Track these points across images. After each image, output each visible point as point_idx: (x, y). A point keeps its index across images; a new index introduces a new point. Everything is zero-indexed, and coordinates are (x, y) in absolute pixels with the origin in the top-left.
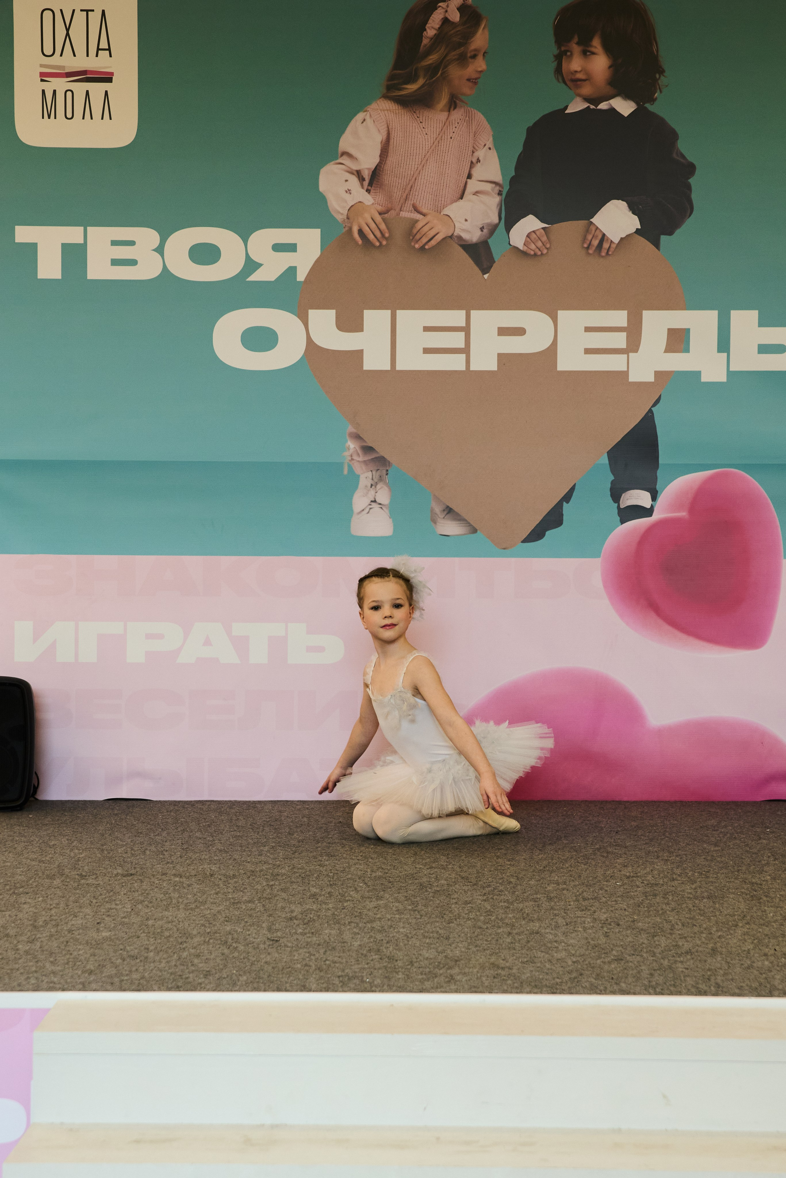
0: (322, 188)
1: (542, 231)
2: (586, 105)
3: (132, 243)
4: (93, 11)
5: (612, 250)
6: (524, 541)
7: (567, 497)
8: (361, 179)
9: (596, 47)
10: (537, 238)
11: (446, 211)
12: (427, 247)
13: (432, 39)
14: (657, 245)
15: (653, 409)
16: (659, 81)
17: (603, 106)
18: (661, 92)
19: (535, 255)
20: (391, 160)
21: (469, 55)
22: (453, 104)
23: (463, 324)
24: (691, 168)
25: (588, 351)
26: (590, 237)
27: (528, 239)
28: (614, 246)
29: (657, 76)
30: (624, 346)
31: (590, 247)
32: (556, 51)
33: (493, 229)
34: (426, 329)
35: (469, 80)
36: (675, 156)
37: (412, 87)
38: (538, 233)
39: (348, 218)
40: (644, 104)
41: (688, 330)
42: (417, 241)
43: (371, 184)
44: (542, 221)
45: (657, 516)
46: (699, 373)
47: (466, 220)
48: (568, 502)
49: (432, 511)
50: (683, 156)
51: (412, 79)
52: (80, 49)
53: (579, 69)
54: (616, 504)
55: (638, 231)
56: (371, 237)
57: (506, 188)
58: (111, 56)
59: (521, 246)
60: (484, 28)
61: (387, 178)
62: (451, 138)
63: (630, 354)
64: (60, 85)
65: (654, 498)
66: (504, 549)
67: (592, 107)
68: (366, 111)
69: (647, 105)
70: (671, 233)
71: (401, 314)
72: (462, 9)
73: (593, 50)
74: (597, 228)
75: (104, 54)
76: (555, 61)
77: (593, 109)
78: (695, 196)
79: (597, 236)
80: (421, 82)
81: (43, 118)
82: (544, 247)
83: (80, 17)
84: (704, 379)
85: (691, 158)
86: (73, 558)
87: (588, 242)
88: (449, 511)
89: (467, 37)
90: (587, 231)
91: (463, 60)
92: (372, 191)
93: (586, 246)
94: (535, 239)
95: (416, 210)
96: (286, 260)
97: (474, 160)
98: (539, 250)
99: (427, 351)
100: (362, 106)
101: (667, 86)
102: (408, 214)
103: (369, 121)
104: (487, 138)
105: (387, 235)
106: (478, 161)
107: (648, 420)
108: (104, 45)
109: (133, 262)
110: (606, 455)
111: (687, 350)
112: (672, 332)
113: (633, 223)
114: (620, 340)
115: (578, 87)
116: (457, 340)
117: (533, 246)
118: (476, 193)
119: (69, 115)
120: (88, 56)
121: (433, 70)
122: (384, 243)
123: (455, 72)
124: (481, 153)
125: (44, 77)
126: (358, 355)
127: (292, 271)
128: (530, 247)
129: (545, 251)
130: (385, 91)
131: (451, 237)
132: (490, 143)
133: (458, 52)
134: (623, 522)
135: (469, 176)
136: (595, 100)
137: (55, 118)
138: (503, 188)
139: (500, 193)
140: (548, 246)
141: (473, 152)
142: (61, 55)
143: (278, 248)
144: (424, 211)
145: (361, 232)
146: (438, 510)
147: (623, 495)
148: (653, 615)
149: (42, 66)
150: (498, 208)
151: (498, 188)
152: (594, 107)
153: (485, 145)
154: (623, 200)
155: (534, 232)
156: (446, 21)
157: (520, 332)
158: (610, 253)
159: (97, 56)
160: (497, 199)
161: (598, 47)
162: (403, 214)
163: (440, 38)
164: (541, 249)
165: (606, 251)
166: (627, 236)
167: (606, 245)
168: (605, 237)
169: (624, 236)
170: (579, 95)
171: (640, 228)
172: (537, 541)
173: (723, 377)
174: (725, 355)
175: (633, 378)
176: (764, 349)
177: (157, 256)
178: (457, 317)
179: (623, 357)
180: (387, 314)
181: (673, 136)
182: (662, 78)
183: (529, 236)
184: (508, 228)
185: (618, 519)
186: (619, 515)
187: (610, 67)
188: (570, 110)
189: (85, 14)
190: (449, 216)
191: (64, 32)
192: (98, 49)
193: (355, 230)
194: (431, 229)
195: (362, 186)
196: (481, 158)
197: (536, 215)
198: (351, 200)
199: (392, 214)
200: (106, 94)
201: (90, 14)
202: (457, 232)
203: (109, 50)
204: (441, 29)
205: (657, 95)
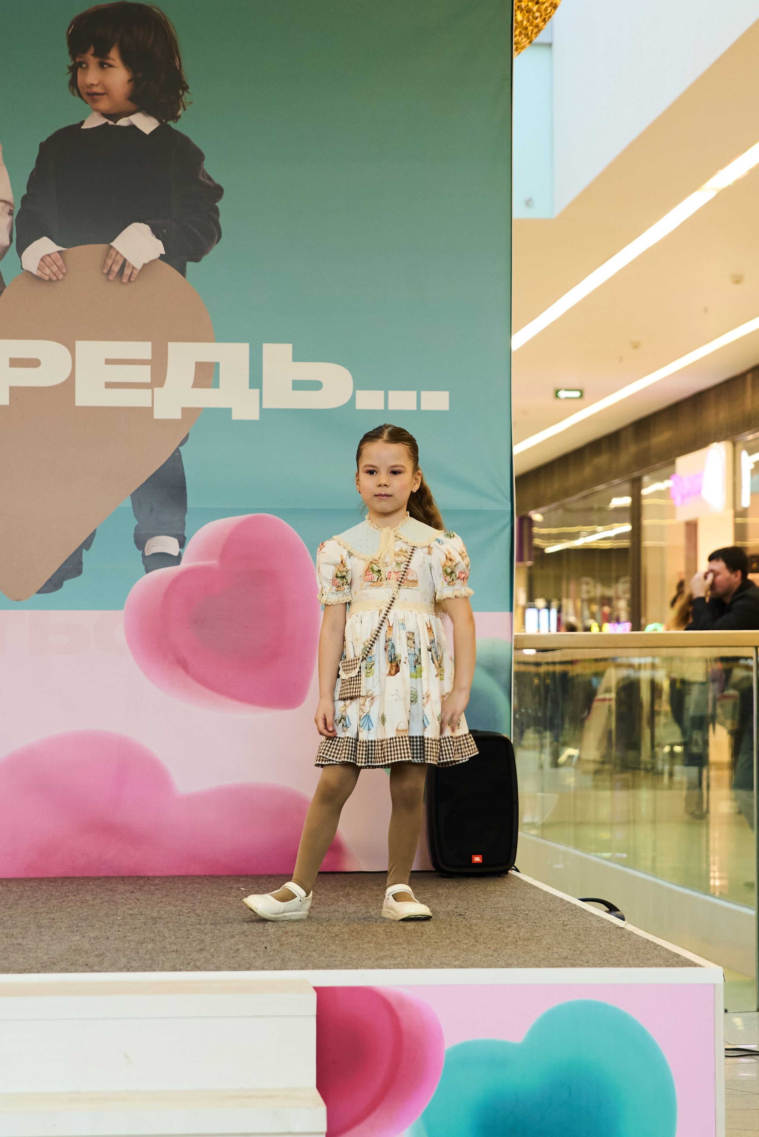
1: (58, 254)
2: (102, 121)
5: (134, 276)
6: (39, 592)
7: (87, 544)
9: (113, 60)
10: (53, 263)
14: (182, 272)
15: (180, 448)
16: (183, 98)
17: (123, 122)
18: (185, 109)
19: (50, 280)
24: (218, 191)
25: (109, 385)
26: (110, 262)
27: (42, 263)
28: (136, 272)
29: (180, 92)
30: (148, 380)
31: (111, 273)
32: (70, 63)
33: (4, 252)
36: (201, 177)
38: (53, 257)
40: (167, 121)
41: (217, 364)
44: (58, 244)
45: (185, 564)
46: (229, 410)
48: (87, 549)
50: (210, 178)
53: (95, 82)
54: (141, 552)
55: (162, 257)
57: (18, 207)
59: (34, 271)
63: (155, 389)
65: (182, 545)
66: (18, 600)
67: (111, 123)
69: (171, 123)
70: (197, 259)
73: (111, 62)
74: (118, 253)
76: (70, 72)
77: (112, 125)
79: (118, 261)
82: (60, 272)
84: (235, 417)
85: (217, 181)
87: (108, 268)
90: (107, 255)
93: (105, 271)
94: (49, 262)
98: (55, 275)
101: (191, 103)
107: (175, 460)
110: (129, 498)
112: (200, 366)
113: (155, 248)
114: (144, 374)
115: (95, 101)
117: (47, 271)
128: (45, 272)
129: (61, 277)
134: (147, 570)
138: (14, 207)
139: (11, 213)
140: (64, 271)
147: (148, 541)
148: (182, 672)
150: (9, 228)
151: (8, 208)
152: (114, 124)
154: (145, 223)
155: (48, 255)
157: (34, 363)
158: (132, 279)
160: (8, 219)
161: (116, 59)
164: (57, 274)
165: (128, 277)
166: (150, 262)
167: (127, 271)
168: (127, 265)
169: (147, 261)
170: (97, 110)
171: (164, 253)
172: (54, 591)
173: (254, 415)
174: (257, 391)
175: (158, 415)
176: (298, 385)
179: (147, 392)
181: (198, 156)
182: (186, 94)
183: (42, 260)
184: (20, 251)
185: (143, 567)
186: (143, 563)
187: (130, 81)
188: (86, 126)
197: (51, 237)
205: (181, 112)
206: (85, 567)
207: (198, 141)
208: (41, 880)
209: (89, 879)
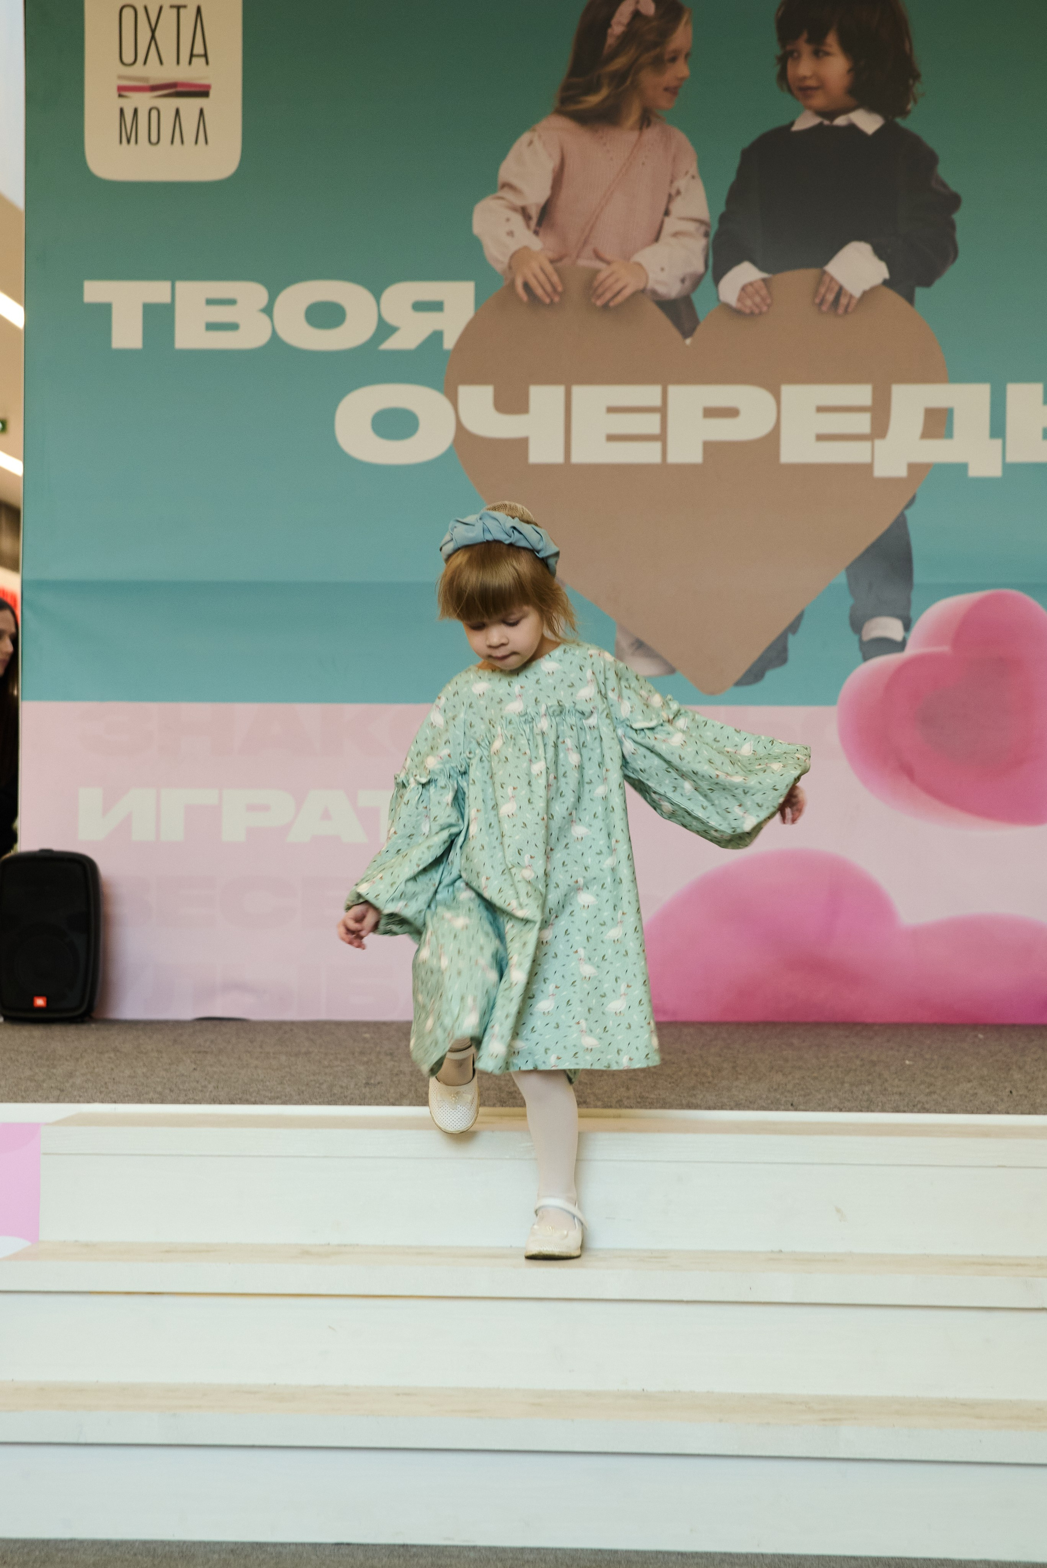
0: (477, 229)
1: (762, 284)
2: (817, 121)
3: (232, 302)
4: (185, 7)
5: (852, 306)
7: (794, 627)
8: (526, 216)
9: (830, 46)
10: (754, 292)
11: (638, 258)
13: (618, 37)
14: (910, 298)
15: (905, 512)
16: (914, 89)
17: (840, 121)
18: (915, 104)
19: (752, 313)
20: (566, 193)
21: (667, 57)
22: (646, 120)
23: (657, 402)
24: (954, 201)
25: (820, 438)
26: (823, 290)
27: (743, 293)
28: (854, 302)
29: (911, 82)
30: (867, 431)
31: (824, 303)
32: (779, 51)
33: (697, 280)
34: (611, 410)
35: (666, 89)
36: (933, 184)
37: (593, 100)
38: (755, 285)
39: (510, 267)
40: (893, 118)
41: (951, 410)
42: (599, 297)
43: (540, 223)
44: (762, 268)
45: (910, 651)
46: (965, 466)
47: (662, 269)
48: (794, 633)
49: (617, 645)
50: (944, 185)
51: (592, 89)
52: (169, 53)
53: (809, 74)
54: (858, 636)
55: (885, 283)
56: (539, 292)
57: (714, 228)
58: (207, 63)
59: (733, 303)
60: (686, 23)
61: (561, 215)
62: (643, 164)
63: (876, 441)
64: (143, 101)
65: (907, 627)
67: (826, 122)
68: (534, 130)
69: (899, 120)
70: (928, 283)
71: (578, 391)
73: (827, 49)
74: (832, 279)
75: (199, 62)
76: (778, 63)
77: (828, 127)
78: (960, 237)
79: (832, 289)
80: (604, 92)
81: (121, 142)
82: (763, 303)
83: (169, 16)
84: (973, 472)
85: (954, 189)
86: (154, 708)
87: (821, 296)
88: (640, 646)
89: (664, 34)
90: (820, 282)
91: (659, 64)
92: (541, 233)
93: (817, 301)
94: (751, 292)
95: (598, 256)
96: (429, 323)
97: (673, 192)
98: (758, 307)
99: (611, 438)
102: (586, 262)
103: (537, 144)
104: (690, 164)
105: (560, 289)
106: (678, 193)
107: (900, 526)
108: (199, 49)
109: (233, 327)
110: (844, 571)
111: (949, 435)
112: (930, 413)
113: (878, 271)
114: (862, 423)
115: (807, 97)
116: (650, 424)
117: (749, 303)
118: (676, 235)
119: (154, 139)
120: (178, 62)
121: (620, 77)
122: (556, 299)
123: (649, 80)
124: (682, 183)
125: (122, 91)
126: (522, 444)
127: (437, 336)
128: (745, 304)
129: (765, 309)
130: (556, 104)
131: (643, 291)
132: (693, 169)
133: (653, 53)
134: (866, 658)
135: (667, 213)
137: (136, 142)
138: (710, 227)
139: (706, 235)
140: (768, 301)
141: (672, 182)
142: (145, 63)
143: (420, 306)
144: (608, 257)
145: (526, 286)
146: (625, 643)
147: (867, 624)
148: (907, 780)
149: (120, 77)
150: (705, 252)
151: (703, 228)
152: (828, 123)
153: (687, 173)
154: (866, 242)
155: (751, 284)
156: (637, 15)
157: (731, 413)
158: (850, 310)
159: (190, 63)
160: (703, 242)
161: (833, 45)
162: (583, 262)
163: (629, 36)
164: (760, 306)
165: (844, 308)
166: (871, 288)
167: (844, 301)
168: (843, 290)
169: (867, 287)
170: (810, 108)
171: (888, 277)
172: (755, 683)
173: (995, 471)
174: (998, 442)
175: (879, 472)
177: (265, 318)
178: (650, 394)
179: (866, 445)
180: (560, 390)
182: (917, 84)
183: (743, 289)
184: (717, 278)
185: (859, 655)
186: (861, 649)
187: (849, 71)
188: (798, 127)
189: (175, 11)
190: (639, 265)
191: (149, 34)
192: (192, 55)
193: (519, 283)
194: (617, 280)
195: (528, 226)
196: (682, 190)
197: (754, 263)
198: (513, 245)
199: (566, 262)
200: (202, 112)
201: (182, 11)
202: (651, 285)
203: (205, 55)
204: (630, 25)
205: (910, 106)
206: (792, 654)
208: (738, 1024)
209: (795, 1024)
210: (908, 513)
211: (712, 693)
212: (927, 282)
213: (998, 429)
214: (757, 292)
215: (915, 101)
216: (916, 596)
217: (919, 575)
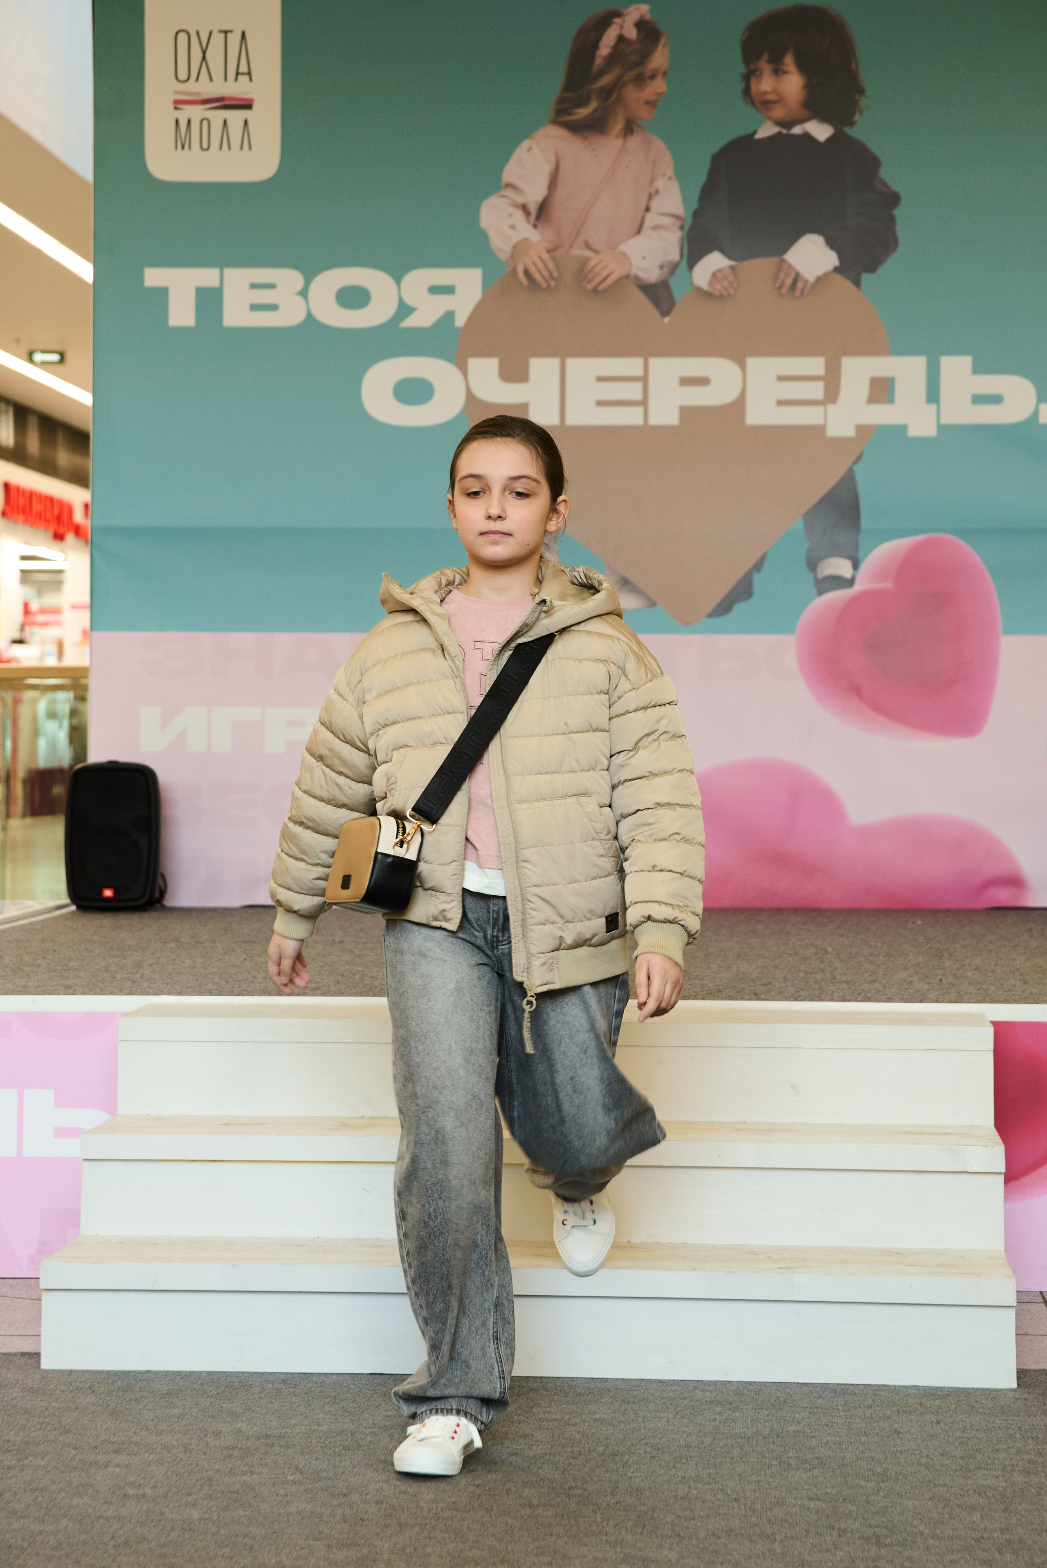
0: (484, 223)
1: (730, 271)
2: (776, 130)
3: (272, 286)
4: (231, 31)
5: (806, 289)
7: (758, 566)
8: (527, 212)
9: (788, 65)
10: (723, 277)
11: (623, 248)
12: (600, 288)
13: (605, 58)
14: (857, 283)
15: (853, 467)
16: (860, 103)
17: (797, 130)
19: (721, 296)
20: (561, 193)
21: (648, 74)
22: (629, 129)
23: (640, 372)
24: (895, 198)
25: (781, 403)
26: (782, 275)
27: (713, 278)
28: (809, 286)
29: (857, 96)
30: (821, 397)
31: (783, 287)
32: (743, 70)
33: (674, 267)
34: (600, 379)
35: (647, 103)
36: (877, 184)
37: (583, 112)
38: (724, 271)
39: (512, 256)
40: (842, 127)
41: (893, 379)
42: (590, 281)
43: (538, 217)
44: (730, 257)
45: (858, 587)
46: (905, 427)
47: (644, 258)
48: (758, 572)
50: (886, 185)
51: (583, 102)
52: (218, 72)
53: (769, 89)
54: (813, 575)
55: (836, 270)
56: (538, 277)
57: (689, 221)
58: (251, 79)
59: (705, 287)
60: (665, 45)
61: (557, 211)
62: (627, 167)
63: (828, 406)
64: (196, 113)
65: (856, 566)
67: (784, 131)
68: (532, 138)
69: (847, 130)
71: (572, 363)
72: (641, 25)
73: (785, 68)
74: (790, 266)
75: (243, 79)
76: (743, 80)
77: (786, 135)
79: (790, 275)
80: (593, 105)
81: (176, 148)
82: (731, 288)
83: (218, 40)
84: (912, 433)
85: (894, 188)
86: (205, 637)
87: (780, 281)
88: (625, 583)
89: (645, 55)
90: (779, 268)
91: (641, 80)
92: (539, 226)
93: (778, 285)
94: (721, 278)
95: (588, 246)
96: (443, 303)
97: (653, 191)
98: (726, 290)
99: (600, 403)
100: (527, 131)
102: (578, 251)
103: (536, 149)
104: (667, 166)
105: (555, 274)
106: (657, 192)
107: (849, 480)
108: (244, 68)
109: (273, 307)
110: (801, 519)
111: (891, 400)
112: (875, 381)
113: (829, 260)
114: (817, 390)
115: (768, 109)
116: (634, 391)
117: (718, 287)
118: (655, 228)
119: (205, 145)
120: (226, 79)
121: (607, 92)
122: (553, 283)
123: (632, 94)
124: (660, 184)
125: (178, 104)
127: (449, 316)
128: (716, 288)
129: (732, 291)
130: (552, 115)
131: (627, 277)
132: (670, 172)
133: (635, 72)
134: (820, 593)
135: (648, 209)
136: (788, 124)
137: (190, 148)
138: (685, 222)
139: (682, 228)
140: (735, 285)
141: (652, 182)
142: (197, 79)
143: (435, 290)
144: (597, 246)
145: (527, 272)
147: (821, 564)
148: (856, 699)
149: (176, 92)
150: (680, 243)
151: (679, 222)
152: (786, 131)
153: (664, 175)
154: (819, 234)
155: (720, 270)
156: (621, 38)
157: (704, 381)
158: (805, 293)
159: (236, 79)
160: (679, 234)
161: (790, 65)
162: (575, 252)
163: (615, 57)
164: (728, 290)
165: (800, 291)
166: (824, 274)
167: (800, 285)
168: (800, 278)
169: (820, 273)
170: (770, 118)
171: (838, 265)
172: (724, 615)
173: (931, 431)
174: (933, 407)
175: (831, 432)
176: (979, 399)
177: (300, 300)
178: (632, 365)
179: (820, 409)
180: (555, 362)
181: (874, 163)
182: (862, 99)
183: (714, 275)
184: (691, 265)
185: (814, 590)
186: (816, 585)
187: (805, 86)
188: (759, 136)
189: (222, 35)
190: (624, 254)
191: (200, 55)
192: (238, 74)
193: (520, 269)
194: (604, 268)
195: (528, 221)
196: (661, 189)
197: (722, 251)
198: (515, 237)
199: (561, 252)
200: (246, 122)
201: (229, 35)
202: (634, 271)
203: (249, 73)
204: (615, 47)
205: (857, 117)
207: (874, 147)
210: (856, 468)
211: (688, 624)
212: (872, 269)
213: (933, 395)
214: (725, 278)
215: (861, 113)
216: (863, 540)
217: (866, 521)
